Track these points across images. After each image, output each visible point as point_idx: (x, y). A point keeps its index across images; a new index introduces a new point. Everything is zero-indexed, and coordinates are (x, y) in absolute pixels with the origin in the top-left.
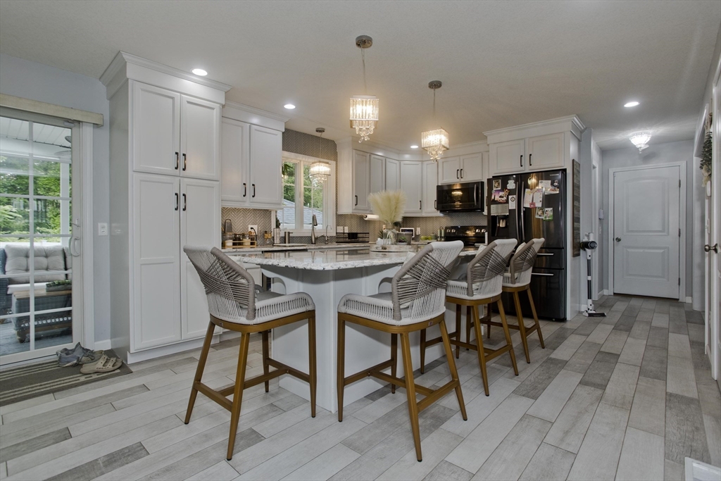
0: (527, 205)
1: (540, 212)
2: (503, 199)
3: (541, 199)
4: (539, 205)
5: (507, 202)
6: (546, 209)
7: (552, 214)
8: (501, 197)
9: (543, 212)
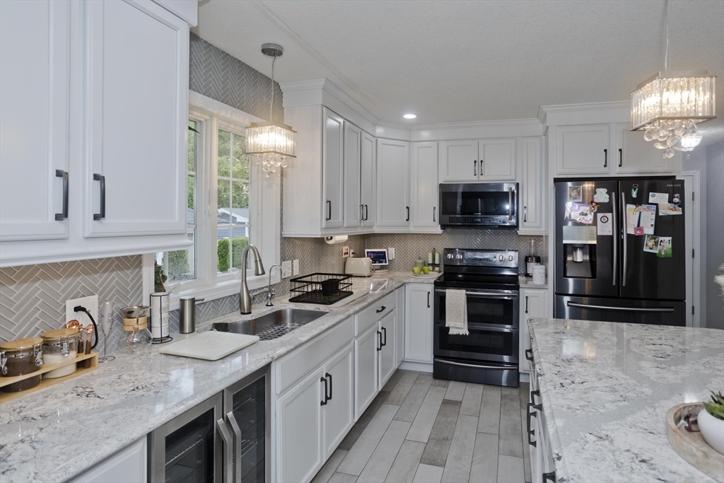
0: (631, 231)
1: (651, 243)
2: (586, 218)
3: (653, 223)
4: (649, 231)
5: (595, 223)
6: (661, 238)
7: (670, 246)
8: (582, 214)
9: (656, 243)
